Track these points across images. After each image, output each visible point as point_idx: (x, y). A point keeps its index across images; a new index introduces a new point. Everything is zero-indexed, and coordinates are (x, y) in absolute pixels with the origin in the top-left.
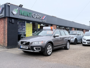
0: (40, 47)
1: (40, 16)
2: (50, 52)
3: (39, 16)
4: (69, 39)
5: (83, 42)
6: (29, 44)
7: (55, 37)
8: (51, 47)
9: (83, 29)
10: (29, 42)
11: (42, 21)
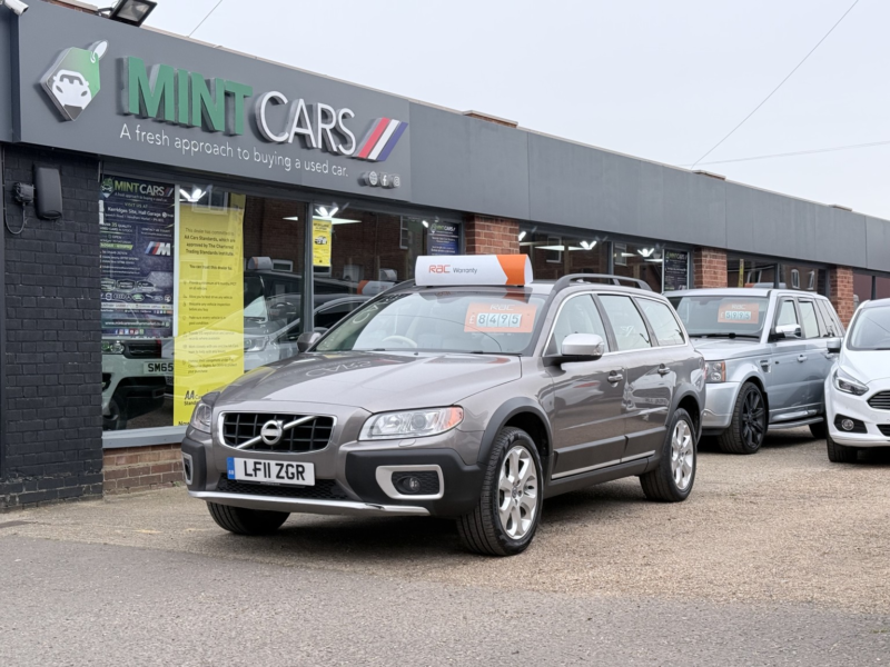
0: (437, 468)
1: (336, 116)
2: (523, 512)
3: (325, 115)
4: (692, 384)
5: (839, 419)
6: (327, 434)
7: (556, 363)
8: (527, 462)
9: (833, 267)
10: (327, 421)
11: (363, 183)
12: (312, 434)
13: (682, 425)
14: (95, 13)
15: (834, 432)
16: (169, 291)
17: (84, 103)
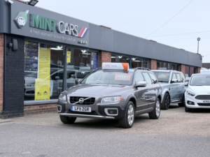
0: (117, 109)
1: (74, 27)
2: (131, 119)
3: (72, 27)
5: (188, 102)
6: (94, 101)
8: (132, 108)
9: (180, 64)
10: (94, 99)
11: (79, 43)
12: (91, 101)
13: (158, 102)
14: (25, 3)
15: (187, 105)
16: (37, 68)
17: (23, 24)
